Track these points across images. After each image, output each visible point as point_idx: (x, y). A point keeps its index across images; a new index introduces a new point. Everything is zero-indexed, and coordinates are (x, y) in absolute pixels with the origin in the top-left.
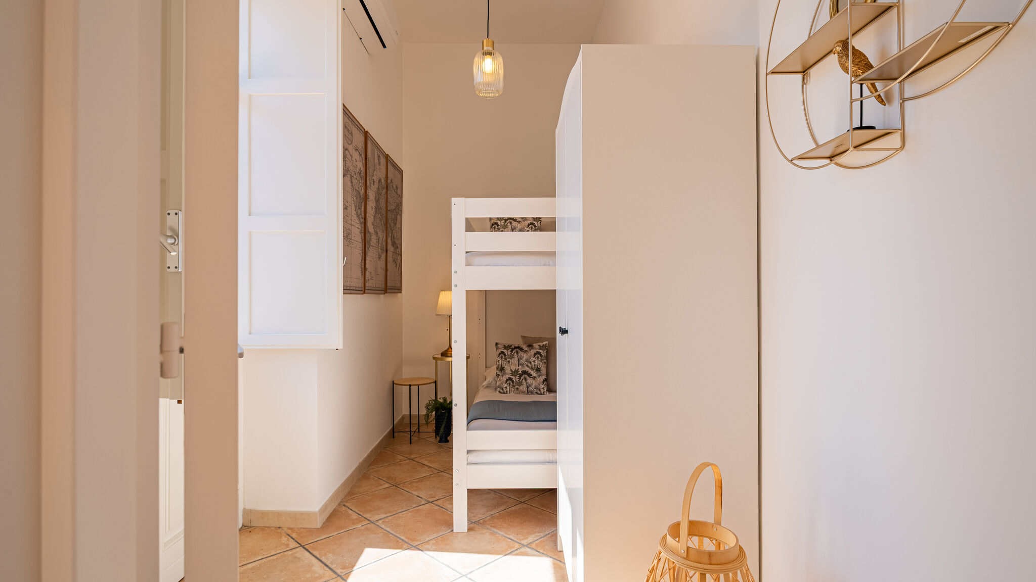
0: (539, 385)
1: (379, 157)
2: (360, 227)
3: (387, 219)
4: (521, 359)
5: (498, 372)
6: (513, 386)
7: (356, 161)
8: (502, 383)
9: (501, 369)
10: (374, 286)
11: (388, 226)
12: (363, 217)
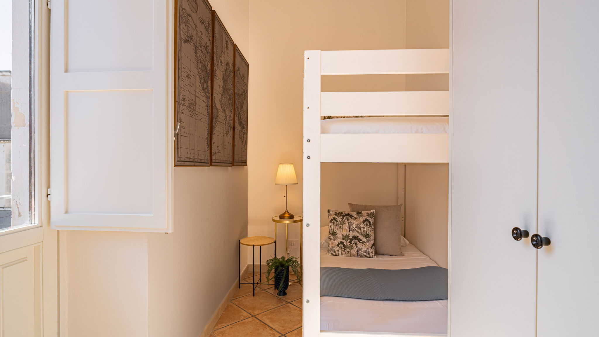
0: (368, 249)
1: (227, 42)
2: (206, 101)
3: (234, 101)
4: (352, 225)
5: (330, 236)
6: (345, 249)
7: (202, 34)
8: (334, 247)
9: (333, 234)
10: (222, 159)
11: (236, 107)
12: (210, 92)
